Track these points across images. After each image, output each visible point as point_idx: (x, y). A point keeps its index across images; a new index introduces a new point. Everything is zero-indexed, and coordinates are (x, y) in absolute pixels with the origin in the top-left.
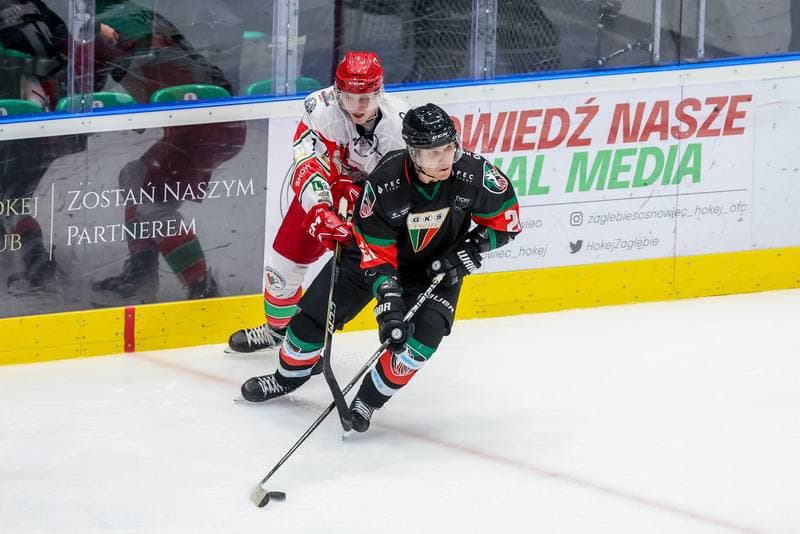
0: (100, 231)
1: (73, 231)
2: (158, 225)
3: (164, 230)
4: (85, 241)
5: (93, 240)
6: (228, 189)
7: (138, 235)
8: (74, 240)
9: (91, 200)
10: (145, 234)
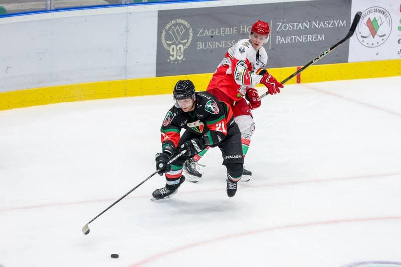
0: (288, 38)
1: (278, 38)
2: (310, 37)
3: (312, 38)
4: (283, 42)
5: (286, 41)
6: (336, 24)
7: (302, 40)
8: (279, 41)
9: (285, 27)
10: (305, 40)
